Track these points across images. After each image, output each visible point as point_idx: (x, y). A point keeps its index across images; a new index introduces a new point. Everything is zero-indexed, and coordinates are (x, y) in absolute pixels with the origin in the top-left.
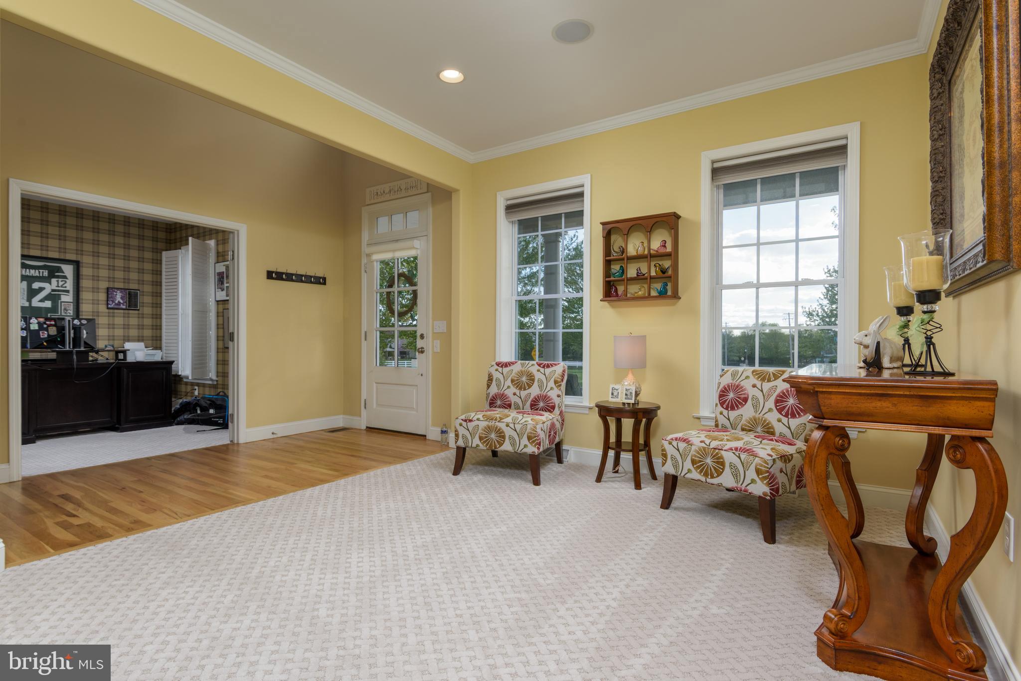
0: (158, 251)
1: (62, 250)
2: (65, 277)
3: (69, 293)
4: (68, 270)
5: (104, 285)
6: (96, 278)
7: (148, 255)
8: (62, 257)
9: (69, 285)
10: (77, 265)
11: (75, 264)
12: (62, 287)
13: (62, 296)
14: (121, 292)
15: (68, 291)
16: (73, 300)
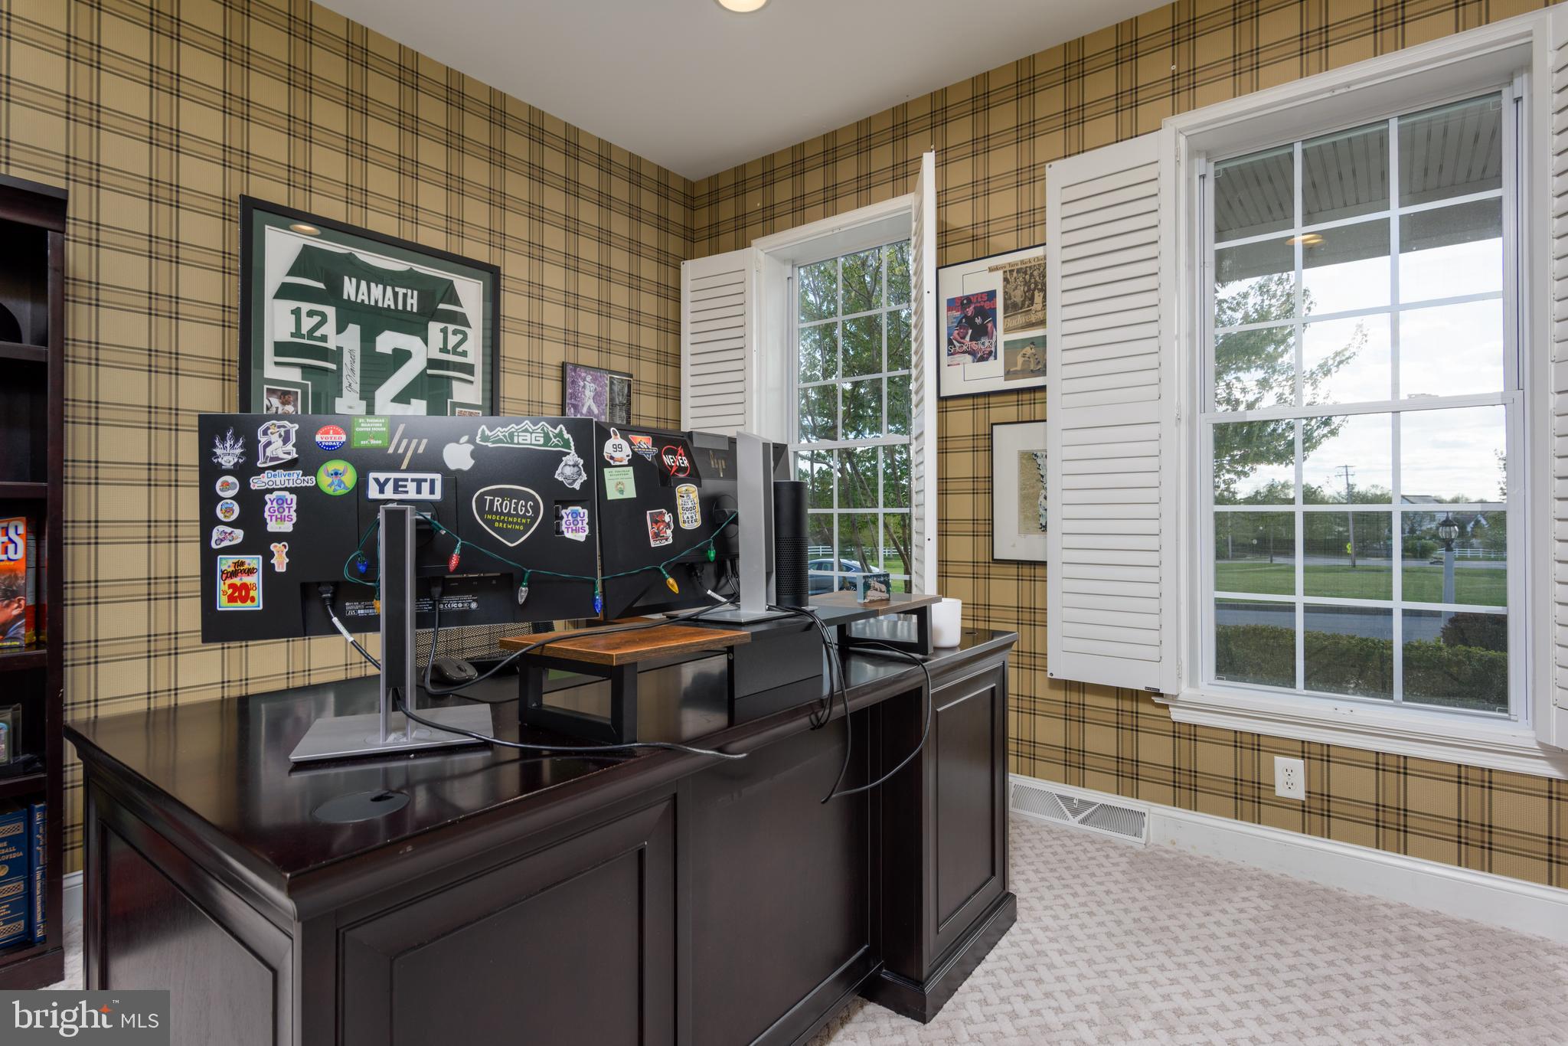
0: (671, 263)
1: (455, 224)
2: (461, 319)
3: (472, 373)
4: (470, 292)
5: (554, 354)
6: (536, 330)
7: (649, 270)
8: (454, 250)
9: (474, 351)
10: (492, 277)
11: (487, 275)
12: (455, 352)
13: (455, 384)
14: (594, 380)
15: (469, 369)
16: (483, 399)
